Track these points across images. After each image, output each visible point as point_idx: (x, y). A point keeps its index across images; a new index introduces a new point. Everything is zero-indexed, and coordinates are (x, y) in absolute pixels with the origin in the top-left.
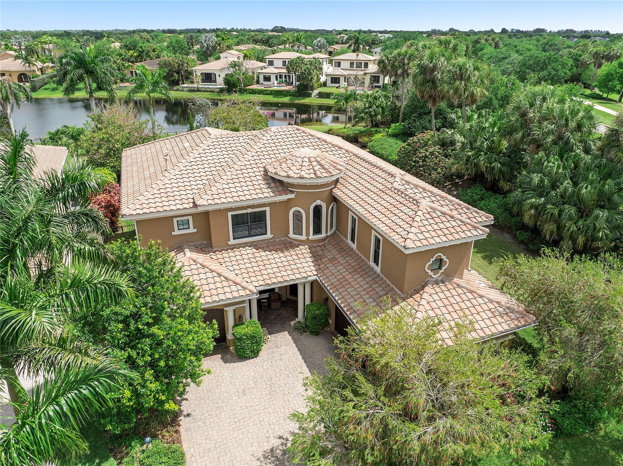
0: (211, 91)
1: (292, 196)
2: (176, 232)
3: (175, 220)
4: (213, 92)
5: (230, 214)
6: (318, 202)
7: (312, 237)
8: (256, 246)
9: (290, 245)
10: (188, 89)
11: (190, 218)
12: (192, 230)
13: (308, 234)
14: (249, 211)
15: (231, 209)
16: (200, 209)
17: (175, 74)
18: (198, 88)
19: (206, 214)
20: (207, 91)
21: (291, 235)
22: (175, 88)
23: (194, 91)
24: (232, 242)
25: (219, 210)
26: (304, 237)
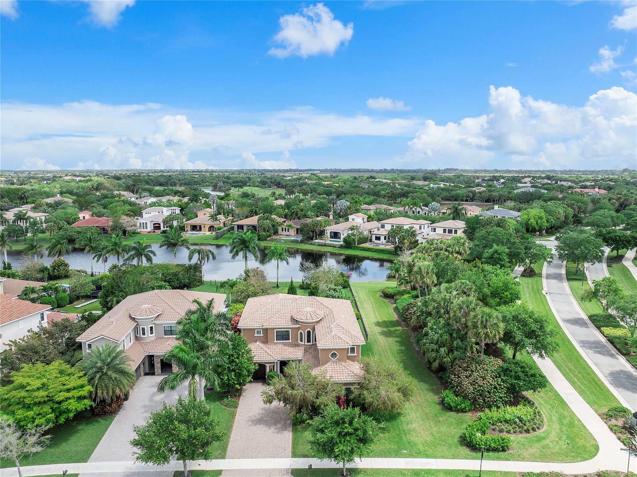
1: (299, 326)
2: (256, 335)
3: (256, 330)
4: (335, 247)
5: (275, 330)
6: (309, 329)
7: (306, 343)
8: (285, 344)
9: (298, 345)
11: (261, 330)
12: (262, 335)
13: (305, 342)
14: (283, 330)
15: (276, 328)
16: (264, 327)
18: (325, 243)
19: (267, 329)
21: (299, 342)
22: (310, 242)
23: (322, 245)
24: (275, 341)
25: (271, 328)
26: (303, 343)
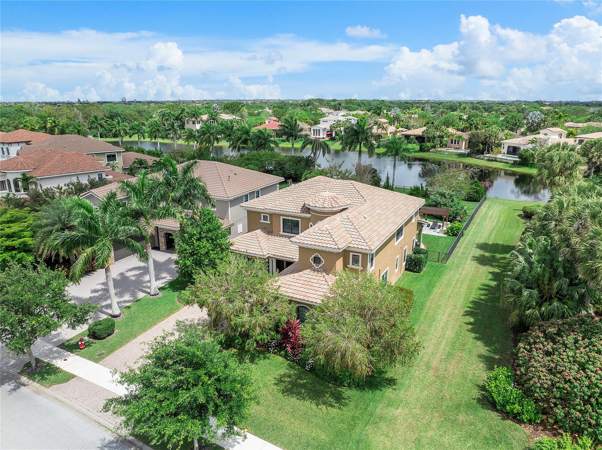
0: (505, 163)
1: (310, 215)
2: (262, 221)
3: (262, 215)
4: (508, 163)
5: (282, 218)
10: (488, 158)
11: (268, 215)
12: (269, 222)
14: (290, 218)
15: (282, 215)
17: (481, 145)
18: (496, 158)
20: (502, 162)
22: (478, 157)
23: (492, 160)
24: (282, 233)
25: (276, 214)
